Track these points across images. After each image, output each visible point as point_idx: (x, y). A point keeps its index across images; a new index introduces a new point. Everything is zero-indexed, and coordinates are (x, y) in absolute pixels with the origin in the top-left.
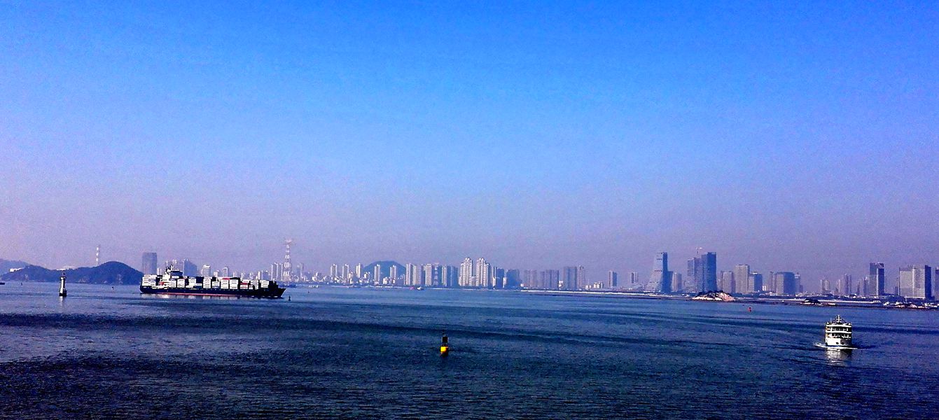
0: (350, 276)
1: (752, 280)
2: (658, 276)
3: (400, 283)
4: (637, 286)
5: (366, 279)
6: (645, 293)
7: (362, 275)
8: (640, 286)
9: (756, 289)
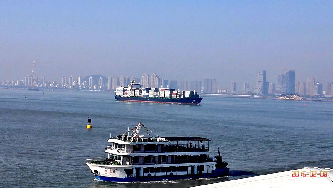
0: (73, 83)
1: (316, 87)
2: (261, 85)
3: (105, 88)
4: (247, 91)
5: (84, 86)
6: (252, 95)
7: (81, 83)
8: (249, 91)
9: (318, 93)
